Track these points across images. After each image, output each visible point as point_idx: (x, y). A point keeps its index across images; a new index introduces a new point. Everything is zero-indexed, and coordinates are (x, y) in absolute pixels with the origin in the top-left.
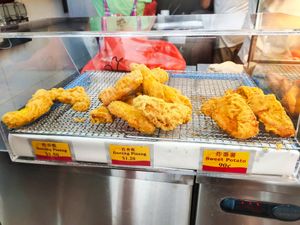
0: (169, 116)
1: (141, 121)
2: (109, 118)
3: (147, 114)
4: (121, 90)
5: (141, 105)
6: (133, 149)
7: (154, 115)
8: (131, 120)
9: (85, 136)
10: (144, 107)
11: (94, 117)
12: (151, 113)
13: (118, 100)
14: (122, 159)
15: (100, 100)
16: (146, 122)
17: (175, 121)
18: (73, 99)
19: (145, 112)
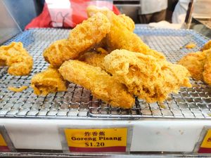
0: (159, 82)
1: (115, 91)
2: (61, 86)
3: (129, 81)
4: (78, 44)
5: (122, 66)
6: (102, 133)
7: (138, 82)
8: (99, 90)
9: (37, 117)
10: (126, 69)
11: (37, 86)
12: (135, 79)
13: (74, 59)
14: (84, 146)
15: (46, 59)
16: (124, 93)
17: (167, 89)
18: (8, 59)
19: (126, 77)
